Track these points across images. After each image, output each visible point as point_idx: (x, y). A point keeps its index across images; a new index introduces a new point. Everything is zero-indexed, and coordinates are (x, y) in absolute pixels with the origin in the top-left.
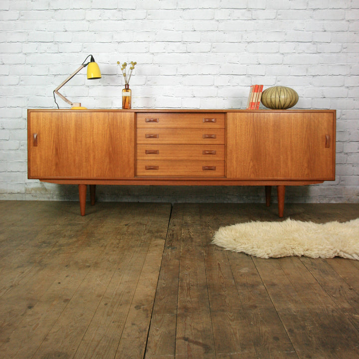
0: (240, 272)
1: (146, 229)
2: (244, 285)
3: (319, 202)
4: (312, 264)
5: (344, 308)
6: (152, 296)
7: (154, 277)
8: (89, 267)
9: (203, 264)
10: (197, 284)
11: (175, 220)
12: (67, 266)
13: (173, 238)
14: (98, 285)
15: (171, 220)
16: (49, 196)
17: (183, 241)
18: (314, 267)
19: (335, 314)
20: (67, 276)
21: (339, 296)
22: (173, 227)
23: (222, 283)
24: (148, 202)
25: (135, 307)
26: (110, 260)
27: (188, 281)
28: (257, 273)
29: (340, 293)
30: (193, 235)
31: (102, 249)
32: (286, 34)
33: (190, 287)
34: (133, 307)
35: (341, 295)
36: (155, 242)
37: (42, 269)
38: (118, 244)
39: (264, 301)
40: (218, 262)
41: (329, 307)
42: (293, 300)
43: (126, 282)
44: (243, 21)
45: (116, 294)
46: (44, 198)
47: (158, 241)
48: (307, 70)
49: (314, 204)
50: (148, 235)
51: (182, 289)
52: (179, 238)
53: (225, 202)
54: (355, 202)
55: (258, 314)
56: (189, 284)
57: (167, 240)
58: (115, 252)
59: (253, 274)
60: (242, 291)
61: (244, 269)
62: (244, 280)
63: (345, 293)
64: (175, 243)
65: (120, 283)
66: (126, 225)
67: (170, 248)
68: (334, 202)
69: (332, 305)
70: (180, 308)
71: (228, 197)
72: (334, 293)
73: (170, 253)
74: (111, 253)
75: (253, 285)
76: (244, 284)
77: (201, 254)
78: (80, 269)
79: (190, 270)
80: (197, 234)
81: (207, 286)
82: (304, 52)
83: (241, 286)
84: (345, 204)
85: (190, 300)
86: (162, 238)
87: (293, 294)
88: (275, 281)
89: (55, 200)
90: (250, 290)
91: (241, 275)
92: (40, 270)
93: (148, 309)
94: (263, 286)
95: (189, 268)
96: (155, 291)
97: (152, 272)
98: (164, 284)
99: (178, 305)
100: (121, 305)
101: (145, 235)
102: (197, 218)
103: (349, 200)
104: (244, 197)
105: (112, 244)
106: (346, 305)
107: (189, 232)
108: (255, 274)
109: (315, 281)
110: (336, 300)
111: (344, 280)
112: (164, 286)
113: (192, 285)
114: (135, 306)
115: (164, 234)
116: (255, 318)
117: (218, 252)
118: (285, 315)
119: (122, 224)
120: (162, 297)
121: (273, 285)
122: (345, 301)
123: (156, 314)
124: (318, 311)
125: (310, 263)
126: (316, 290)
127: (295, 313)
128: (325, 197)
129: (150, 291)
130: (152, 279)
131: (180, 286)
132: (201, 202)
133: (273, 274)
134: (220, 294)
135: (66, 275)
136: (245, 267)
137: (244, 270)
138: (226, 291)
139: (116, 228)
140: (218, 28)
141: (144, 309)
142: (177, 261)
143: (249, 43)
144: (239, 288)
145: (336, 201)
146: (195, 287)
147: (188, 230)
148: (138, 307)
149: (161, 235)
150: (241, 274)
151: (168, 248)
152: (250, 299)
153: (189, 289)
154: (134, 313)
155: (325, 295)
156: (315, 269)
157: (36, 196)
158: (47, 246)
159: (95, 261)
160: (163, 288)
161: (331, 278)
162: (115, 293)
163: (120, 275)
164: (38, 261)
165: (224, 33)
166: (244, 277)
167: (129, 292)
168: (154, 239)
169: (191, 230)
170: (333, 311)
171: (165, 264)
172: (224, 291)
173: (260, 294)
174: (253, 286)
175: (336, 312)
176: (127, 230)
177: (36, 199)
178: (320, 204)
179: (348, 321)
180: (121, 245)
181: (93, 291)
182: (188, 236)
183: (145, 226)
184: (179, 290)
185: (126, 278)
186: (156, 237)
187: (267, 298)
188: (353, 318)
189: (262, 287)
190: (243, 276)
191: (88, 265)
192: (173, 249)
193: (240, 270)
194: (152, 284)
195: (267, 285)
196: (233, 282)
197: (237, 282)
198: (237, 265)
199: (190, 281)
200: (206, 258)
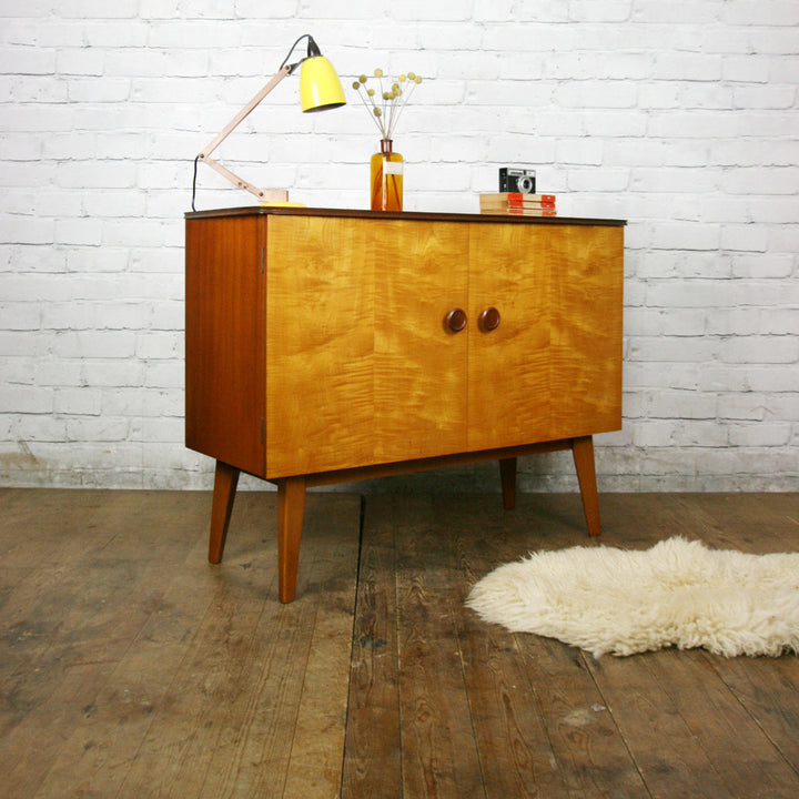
0: (566, 725)
2: (582, 770)
3: (738, 490)
7: (332, 748)
8: (150, 710)
9: (462, 698)
11: (376, 550)
12: (87, 709)
13: (373, 605)
15: (363, 549)
16: (40, 474)
17: (401, 618)
22: (372, 572)
23: (524, 767)
26: (207, 686)
27: (426, 761)
30: (428, 599)
33: (434, 783)
36: (327, 623)
40: (503, 689)
43: (256, 765)
46: (29, 481)
47: (336, 621)
50: (308, 598)
52: (390, 609)
57: (359, 615)
58: (219, 659)
59: (604, 731)
61: (576, 714)
62: (581, 754)
64: (381, 627)
66: (246, 566)
67: (369, 645)
73: (369, 661)
74: (211, 661)
76: (584, 768)
77: (453, 660)
78: (123, 719)
79: (430, 720)
80: (438, 594)
81: (482, 778)
83: (577, 773)
86: (345, 610)
88: (667, 756)
89: (58, 486)
90: (602, 789)
91: (571, 736)
94: (635, 776)
95: (427, 714)
97: (324, 731)
98: (361, 771)
105: (212, 629)
107: (414, 588)
108: (610, 733)
112: (362, 776)
113: (438, 775)
115: (349, 596)
117: (498, 655)
119: (235, 562)
121: (663, 770)
128: (754, 476)
133: (656, 729)
136: (579, 705)
137: (577, 718)
139: (219, 577)
142: (391, 687)
144: (573, 782)
146: (448, 781)
147: (412, 580)
149: (341, 601)
150: (569, 731)
151: (364, 642)
153: (432, 790)
157: (7, 476)
158: (33, 638)
159: (165, 689)
160: (360, 784)
166: (580, 742)
168: (322, 613)
169: (419, 581)
172: (532, 795)
174: (609, 774)
176: (249, 583)
177: (6, 485)
180: (234, 636)
182: (415, 603)
184: (406, 794)
185: (253, 751)
186: (330, 608)
189: (634, 779)
190: (577, 738)
191: (147, 703)
192: (375, 646)
193: (566, 719)
194: (327, 774)
195: (646, 771)
196: (553, 761)
197: (562, 762)
198: (556, 699)
199: (432, 760)
200: (469, 678)
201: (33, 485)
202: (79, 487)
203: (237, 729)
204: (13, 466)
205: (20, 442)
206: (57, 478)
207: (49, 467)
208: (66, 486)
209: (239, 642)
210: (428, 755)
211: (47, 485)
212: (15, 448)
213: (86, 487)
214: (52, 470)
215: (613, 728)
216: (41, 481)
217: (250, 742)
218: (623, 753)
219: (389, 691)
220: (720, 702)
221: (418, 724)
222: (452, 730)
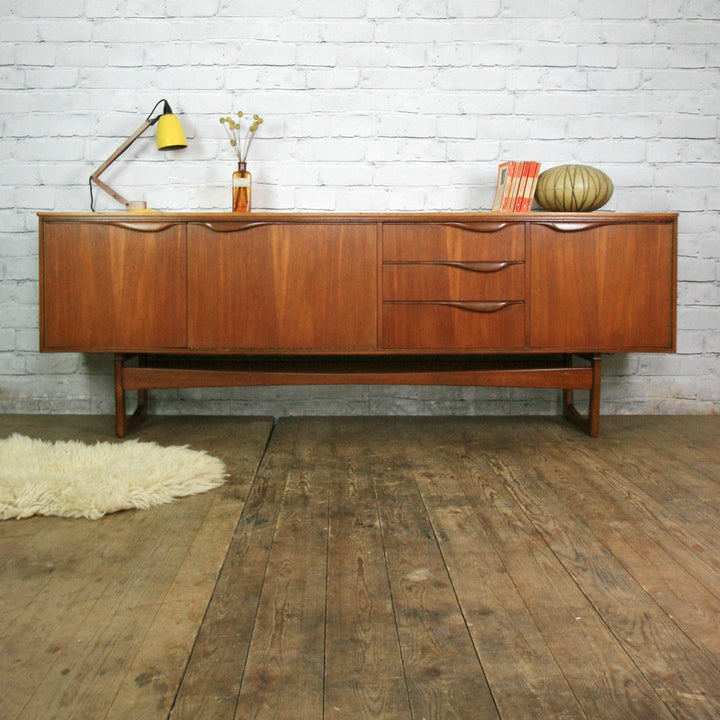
0: (408, 580)
2: (414, 614)
4: (577, 560)
5: (654, 674)
6: (185, 648)
7: (201, 595)
8: (51, 570)
9: (321, 560)
10: (302, 613)
11: (275, 456)
13: (263, 496)
15: (267, 454)
17: (285, 504)
18: (581, 564)
19: (633, 691)
21: (640, 640)
22: (268, 472)
23: (364, 610)
24: (223, 414)
25: (137, 680)
27: (280, 605)
28: (448, 582)
29: (643, 633)
30: (310, 491)
32: (521, 50)
33: (283, 621)
34: (131, 678)
35: (645, 638)
36: (221, 507)
39: (460, 656)
40: (359, 554)
41: (617, 671)
42: (529, 654)
44: (429, 22)
45: (96, 644)
47: (229, 506)
48: (566, 127)
51: (264, 626)
52: (278, 497)
53: (391, 414)
54: (670, 412)
55: (441, 694)
56: (281, 612)
57: (250, 502)
59: (439, 585)
60: (408, 630)
61: (418, 572)
62: (414, 601)
63: (657, 633)
64: (265, 510)
65: (115, 614)
67: (252, 523)
68: (627, 413)
69: (625, 666)
70: (248, 679)
71: (399, 402)
72: (630, 634)
73: (249, 534)
75: (436, 614)
76: (416, 611)
77: (321, 534)
79: (291, 576)
80: (321, 487)
81: (324, 618)
82: (558, 88)
83: (408, 615)
84: (651, 416)
85: (278, 655)
86: (239, 498)
87: (532, 637)
88: (489, 603)
90: (427, 626)
91: (410, 589)
93: (168, 682)
94: (459, 617)
95: (289, 571)
97: (198, 584)
98: (221, 612)
99: (247, 668)
100: (103, 673)
103: (658, 408)
104: (432, 403)
106: (660, 667)
107: (302, 482)
108: (444, 585)
109: (584, 600)
110: (635, 652)
111: (651, 597)
112: (221, 617)
113: (288, 616)
114: (138, 674)
115: (245, 489)
116: (434, 706)
117: (361, 530)
118: (509, 695)
120: (210, 648)
121: (485, 612)
122: (657, 654)
123: (187, 697)
124: (591, 684)
125: (573, 556)
126: (585, 625)
127: (533, 691)
129: (183, 632)
130: (193, 601)
131: (260, 618)
132: (338, 414)
133: (486, 583)
134: (353, 640)
136: (420, 566)
137: (419, 575)
138: (369, 630)
140: (373, 35)
141: (159, 682)
142: (263, 552)
143: (440, 67)
144: (403, 621)
145: (631, 410)
146: (295, 620)
147: (302, 477)
148: (143, 680)
149: (237, 491)
150: (409, 584)
151: (249, 521)
152: (425, 650)
153: (279, 626)
154: (131, 696)
155: (609, 639)
156: (584, 570)
160: (219, 622)
161: (623, 594)
162: (96, 639)
163: (120, 592)
165: (388, 47)
166: (417, 592)
167: (131, 637)
169: (308, 476)
170: (627, 682)
171: (233, 562)
172: (365, 631)
173: (450, 638)
174: (436, 616)
175: (636, 685)
179: (665, 710)
182: (299, 492)
184: (256, 630)
187: (468, 648)
188: (678, 702)
189: (457, 619)
190: (414, 589)
192: (258, 524)
193: (408, 576)
194: (191, 615)
195: (470, 612)
196: (389, 607)
197: (397, 606)
198: (403, 561)
199: (285, 605)
200: (332, 546)
210: (282, 601)
218: (452, 600)
219: (261, 555)
220: (545, 564)
221: (279, 578)
222: (308, 583)
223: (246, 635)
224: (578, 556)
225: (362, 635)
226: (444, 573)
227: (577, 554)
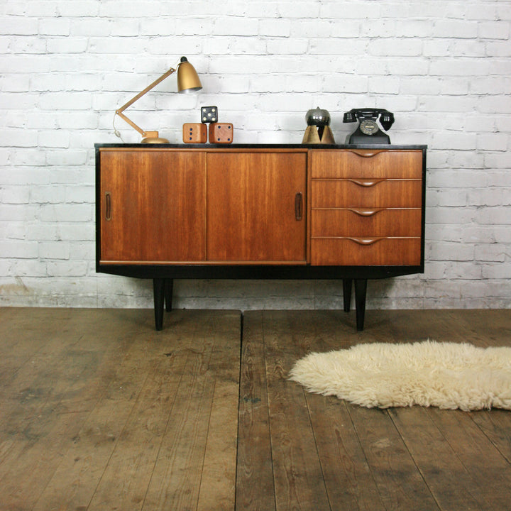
0: (375, 447)
1: (203, 363)
2: (387, 473)
3: (488, 308)
6: (230, 500)
7: (229, 459)
8: (113, 439)
9: (309, 432)
10: (306, 473)
11: (252, 345)
12: (74, 439)
13: (251, 378)
14: (134, 477)
15: (243, 344)
16: (30, 298)
17: (270, 386)
20: (77, 460)
22: (250, 358)
23: (349, 471)
26: (149, 425)
27: (288, 468)
31: (132, 403)
33: (293, 479)
36: (222, 388)
37: (32, 445)
38: (159, 392)
40: (335, 427)
43: (181, 470)
45: (166, 496)
46: (23, 302)
47: (228, 387)
49: (480, 310)
50: (209, 374)
52: (263, 380)
56: (290, 473)
57: (243, 384)
58: (154, 410)
59: (399, 451)
60: (384, 486)
61: (381, 441)
62: (384, 463)
64: (257, 391)
65: (172, 473)
66: (168, 355)
67: (249, 402)
73: (250, 411)
74: (150, 410)
75: (402, 473)
76: (387, 471)
77: (304, 411)
78: (97, 444)
79: (290, 444)
81: (323, 477)
83: (382, 474)
86: (233, 380)
87: (473, 490)
88: (439, 465)
89: (42, 306)
90: (398, 483)
91: (378, 453)
92: (27, 447)
94: (418, 475)
95: (288, 441)
96: (233, 487)
97: (224, 451)
98: (248, 473)
101: (202, 374)
102: (289, 339)
105: (149, 391)
107: (277, 367)
108: (403, 451)
109: (505, 462)
112: (248, 476)
113: (296, 475)
115: (236, 373)
117: (332, 407)
119: (162, 353)
120: (247, 500)
121: (436, 472)
125: (491, 427)
128: (498, 298)
129: (225, 488)
130: (225, 464)
131: (277, 477)
133: (431, 449)
134: (347, 493)
135: (74, 457)
136: (382, 436)
137: (383, 443)
138: (356, 486)
139: (152, 361)
142: (265, 425)
144: (379, 479)
146: (302, 479)
147: (276, 363)
149: (230, 375)
150: (377, 451)
151: (247, 400)
152: (400, 501)
153: (292, 483)
156: (502, 439)
157: (8, 300)
158: (36, 398)
159: (122, 427)
160: (248, 480)
164: (22, 430)
166: (384, 457)
167: (188, 492)
168: (219, 382)
169: (281, 362)
171: (244, 434)
172: (354, 486)
173: (415, 491)
174: (402, 475)
176: (171, 365)
177: (8, 305)
178: (490, 310)
180: (163, 396)
181: (125, 490)
182: (278, 376)
183: (200, 357)
184: (276, 486)
185: (181, 462)
186: (224, 379)
187: (429, 499)
189: (417, 477)
190: (382, 454)
191: (111, 435)
192: (254, 401)
193: (375, 444)
194: (227, 475)
195: (425, 473)
196: (367, 467)
197: (373, 468)
198: (369, 432)
199: (291, 467)
200: (313, 420)
201: (25, 305)
202: (55, 306)
203: (169, 450)
204: (12, 292)
205: (17, 277)
206: (41, 301)
207: (35, 293)
208: (46, 306)
209: (167, 399)
210: (289, 464)
211: (35, 305)
212: (13, 281)
213: (59, 306)
214: (37, 296)
215: (405, 449)
216: (30, 302)
217: (178, 458)
218: (411, 463)
219: (264, 428)
220: (472, 434)
221: (282, 446)
222: (304, 450)
223: (270, 490)
224: (495, 427)
225: (352, 490)
226: (400, 441)
227: (494, 426)
